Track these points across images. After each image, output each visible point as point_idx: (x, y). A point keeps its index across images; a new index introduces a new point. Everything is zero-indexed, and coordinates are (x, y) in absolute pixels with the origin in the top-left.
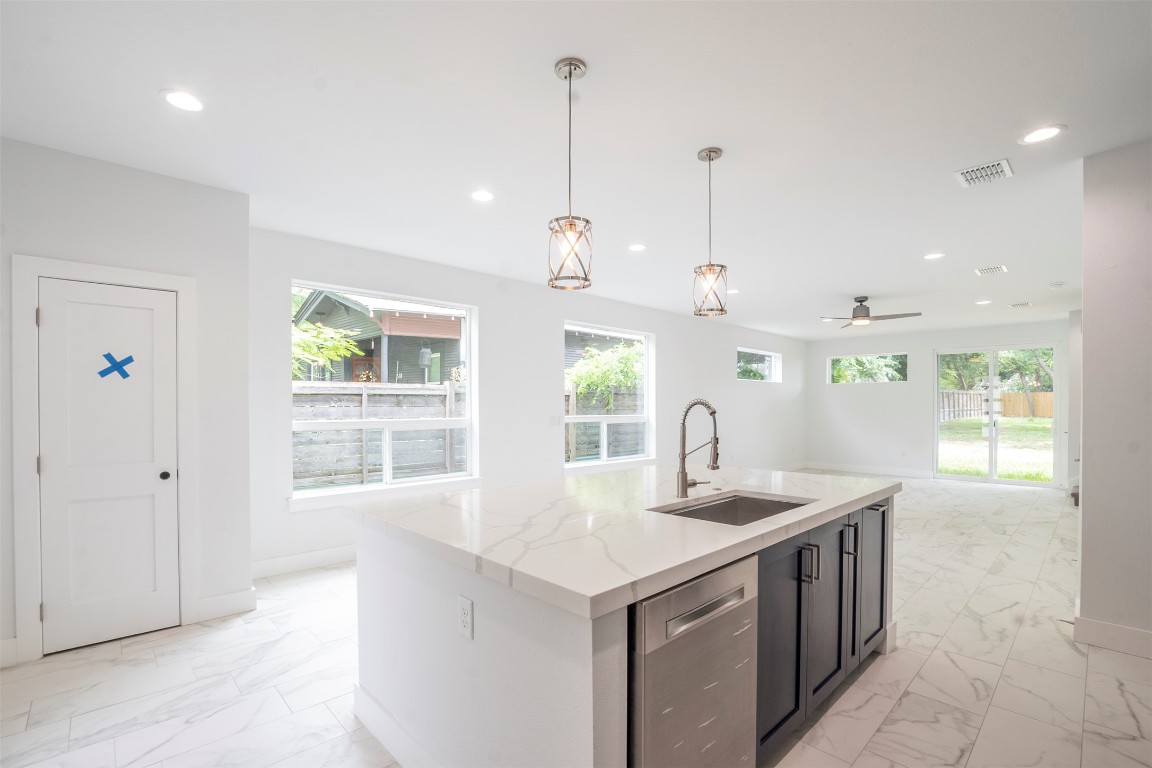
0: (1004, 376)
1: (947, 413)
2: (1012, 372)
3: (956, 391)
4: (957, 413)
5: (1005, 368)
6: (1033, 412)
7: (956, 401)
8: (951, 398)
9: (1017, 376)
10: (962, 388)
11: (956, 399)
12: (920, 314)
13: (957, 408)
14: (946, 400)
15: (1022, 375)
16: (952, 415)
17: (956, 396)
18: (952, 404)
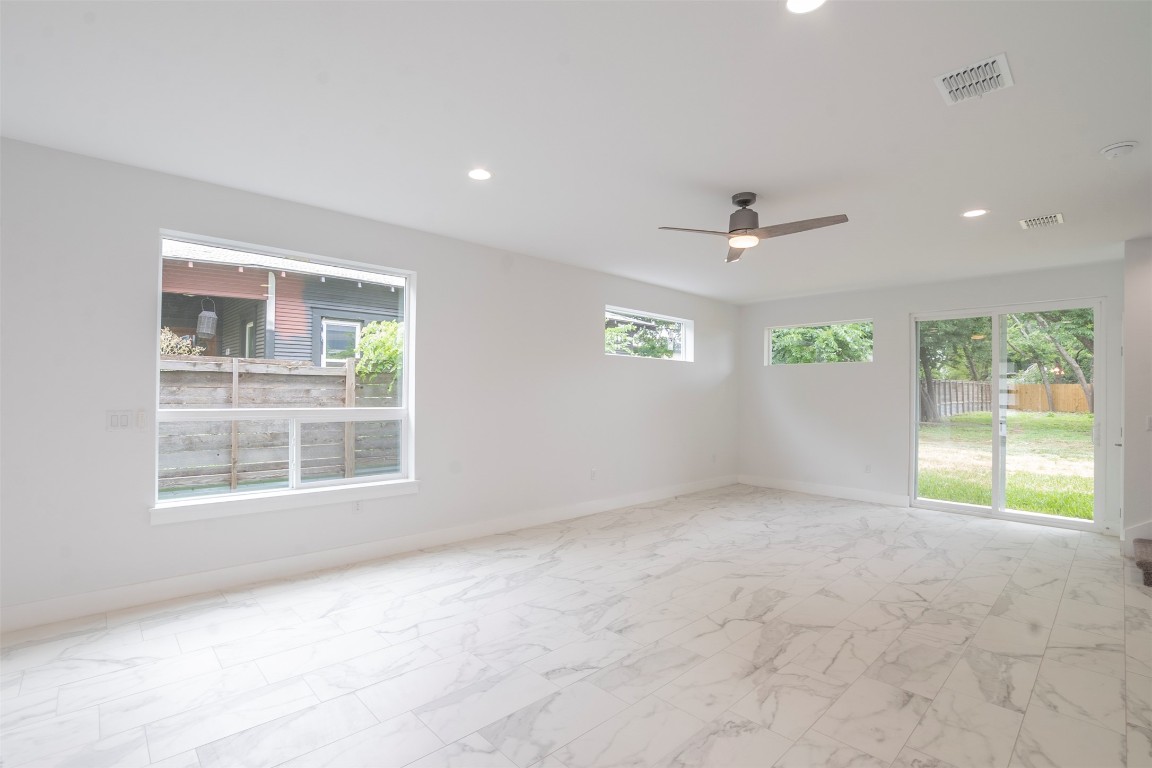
0: (1020, 366)
1: (954, 406)
2: (1029, 362)
3: (966, 381)
4: (966, 406)
5: (1022, 356)
6: (1053, 406)
7: (965, 393)
8: (960, 389)
9: (1034, 366)
10: (975, 378)
11: (965, 390)
12: (843, 219)
13: (966, 401)
14: (953, 391)
15: (1041, 365)
16: (960, 409)
17: (966, 387)
18: (960, 395)
